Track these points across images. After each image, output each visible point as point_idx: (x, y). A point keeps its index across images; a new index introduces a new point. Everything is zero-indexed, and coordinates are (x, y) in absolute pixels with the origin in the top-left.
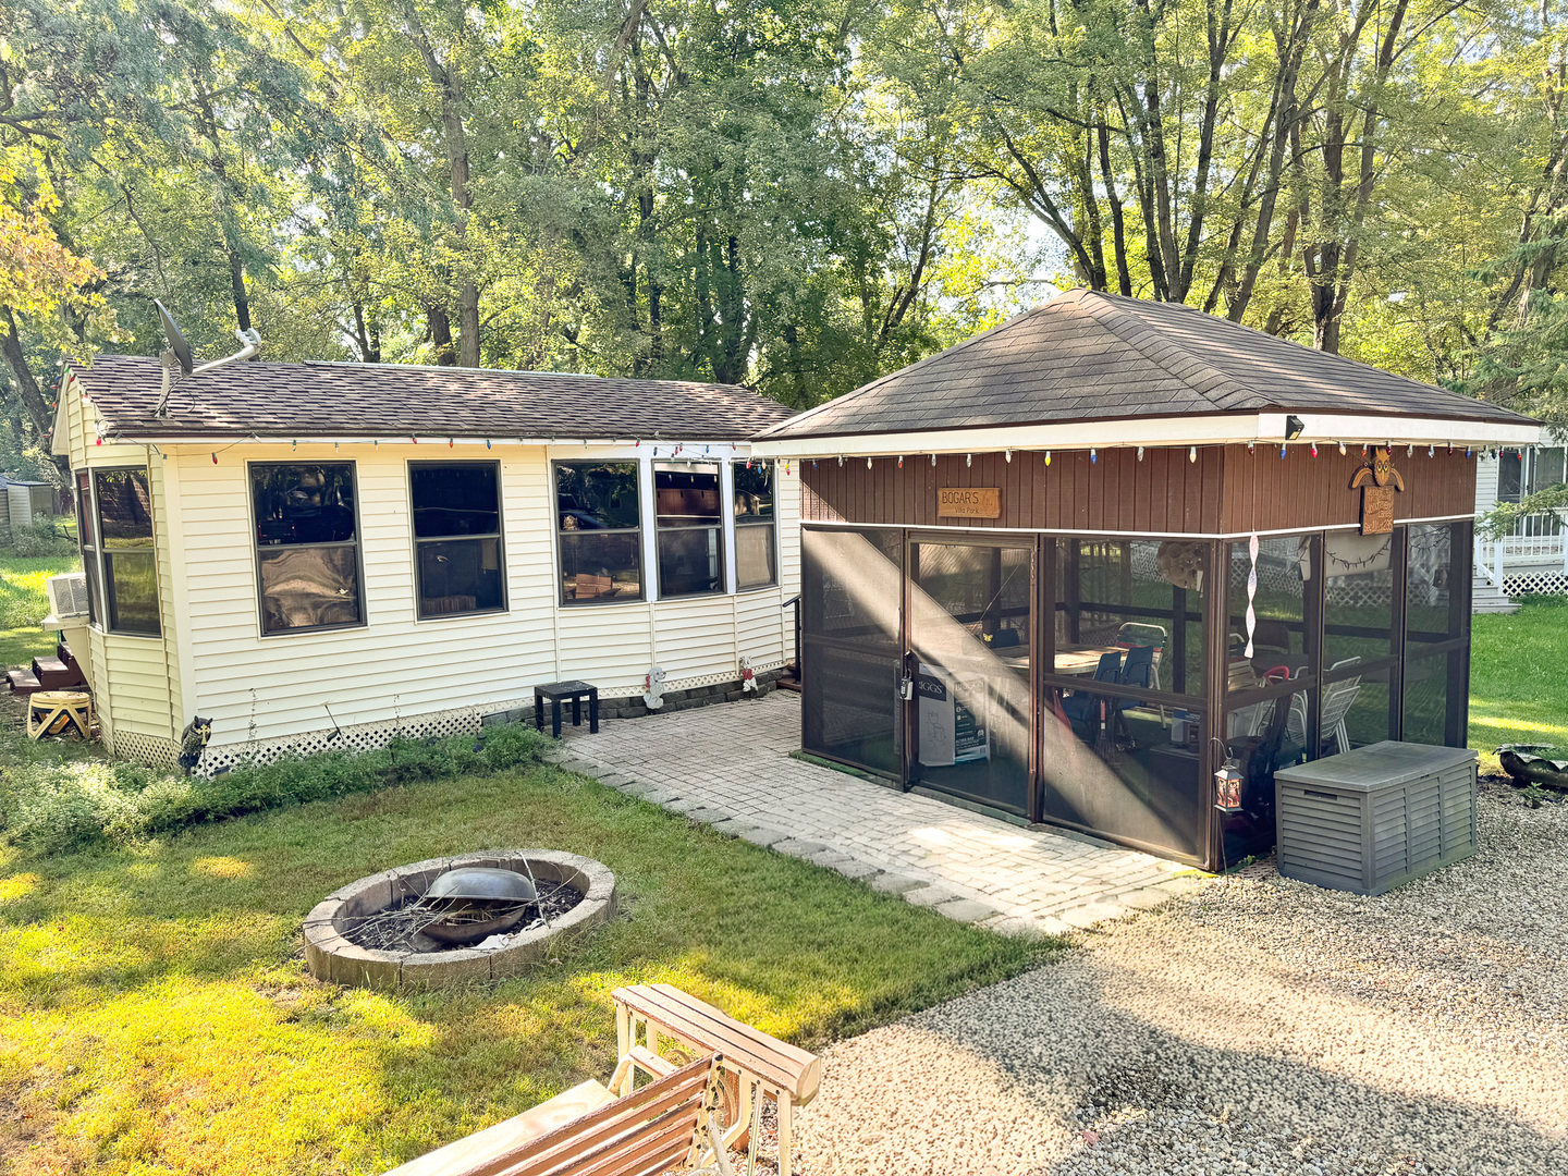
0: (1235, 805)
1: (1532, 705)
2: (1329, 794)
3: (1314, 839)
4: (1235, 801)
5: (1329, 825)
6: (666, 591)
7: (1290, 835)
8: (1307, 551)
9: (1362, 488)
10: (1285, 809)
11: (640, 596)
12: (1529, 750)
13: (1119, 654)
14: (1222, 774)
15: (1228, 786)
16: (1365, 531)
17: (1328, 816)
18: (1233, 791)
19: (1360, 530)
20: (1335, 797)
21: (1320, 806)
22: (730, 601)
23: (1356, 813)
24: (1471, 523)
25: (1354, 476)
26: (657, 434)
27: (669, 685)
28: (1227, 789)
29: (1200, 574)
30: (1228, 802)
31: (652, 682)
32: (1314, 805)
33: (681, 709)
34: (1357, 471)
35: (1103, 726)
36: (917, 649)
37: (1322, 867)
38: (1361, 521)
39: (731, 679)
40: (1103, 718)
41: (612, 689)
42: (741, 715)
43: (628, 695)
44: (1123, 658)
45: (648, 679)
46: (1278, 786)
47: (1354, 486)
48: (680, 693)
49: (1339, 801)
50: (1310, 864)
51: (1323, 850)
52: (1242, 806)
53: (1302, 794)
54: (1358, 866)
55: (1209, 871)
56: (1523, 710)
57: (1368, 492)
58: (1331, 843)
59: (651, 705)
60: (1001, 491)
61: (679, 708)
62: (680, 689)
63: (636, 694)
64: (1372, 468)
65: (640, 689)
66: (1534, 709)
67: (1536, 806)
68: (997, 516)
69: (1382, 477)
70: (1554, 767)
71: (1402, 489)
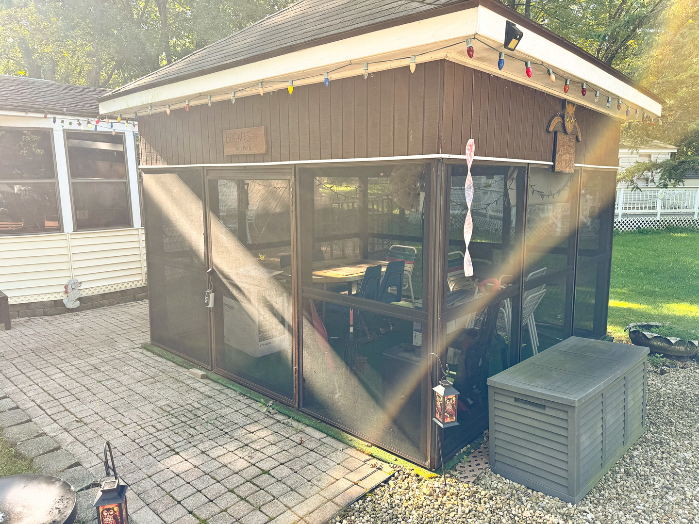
0: (451, 420)
1: (623, 291)
2: (539, 404)
3: (523, 443)
4: (451, 416)
5: (538, 432)
6: (80, 225)
7: (501, 436)
8: (514, 181)
9: (556, 133)
10: (497, 412)
11: (60, 229)
12: (649, 327)
13: (380, 267)
14: (440, 390)
15: (444, 402)
16: (557, 169)
17: (536, 424)
18: (449, 407)
19: (553, 167)
20: (544, 407)
21: (530, 414)
22: (136, 232)
23: (563, 424)
24: (615, 173)
25: (550, 122)
26: (65, 110)
27: (87, 291)
28: (444, 404)
29: (422, 195)
30: (445, 417)
31: (69, 289)
32: (523, 412)
33: (97, 307)
34: (553, 118)
35: (351, 329)
36: (216, 267)
37: (530, 469)
38: (553, 161)
39: (139, 285)
40: (351, 323)
41: (39, 295)
42: (133, 312)
43: (53, 298)
44: (384, 269)
45: (66, 287)
46: (491, 392)
47: (551, 129)
48: (96, 296)
49: (548, 411)
50: (519, 465)
51: (531, 454)
52: (458, 420)
53: (512, 401)
54: (564, 474)
55: (430, 470)
56: (619, 294)
57: (560, 137)
58: (539, 449)
59: (69, 305)
60: (266, 130)
61: (94, 307)
62: (96, 293)
63: (59, 298)
64: (563, 117)
65: (62, 294)
66: (624, 293)
67: (663, 372)
68: (263, 151)
69: (569, 126)
70: (669, 342)
71: (580, 140)
